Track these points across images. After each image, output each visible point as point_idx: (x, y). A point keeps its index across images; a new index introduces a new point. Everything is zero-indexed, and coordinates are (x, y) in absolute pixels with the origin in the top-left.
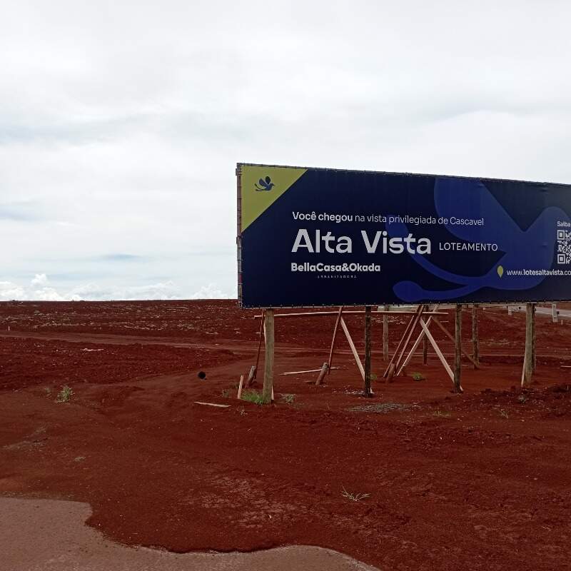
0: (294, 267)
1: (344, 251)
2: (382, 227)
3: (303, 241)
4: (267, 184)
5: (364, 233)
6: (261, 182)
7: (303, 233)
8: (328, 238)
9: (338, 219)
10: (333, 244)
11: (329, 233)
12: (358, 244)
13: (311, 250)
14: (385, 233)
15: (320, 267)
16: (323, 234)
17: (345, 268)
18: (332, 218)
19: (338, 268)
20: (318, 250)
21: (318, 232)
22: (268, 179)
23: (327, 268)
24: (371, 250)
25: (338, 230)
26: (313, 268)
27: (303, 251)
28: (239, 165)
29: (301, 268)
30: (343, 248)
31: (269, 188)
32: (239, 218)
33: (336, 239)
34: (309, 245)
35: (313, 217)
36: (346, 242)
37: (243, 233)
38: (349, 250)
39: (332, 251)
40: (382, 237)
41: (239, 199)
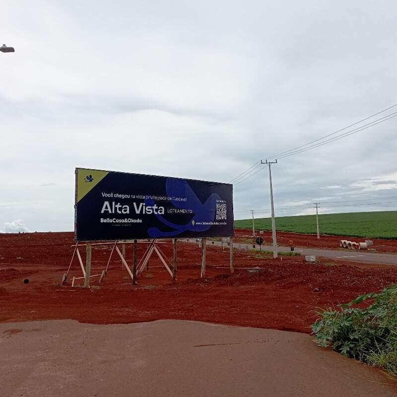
0: (102, 220)
1: (125, 213)
2: (143, 201)
3: (106, 208)
4: (90, 178)
5: (135, 204)
6: (87, 178)
7: (107, 203)
8: (118, 206)
9: (124, 197)
10: (120, 209)
11: (119, 204)
12: (132, 209)
13: (110, 212)
14: (144, 204)
15: (114, 220)
16: (116, 204)
17: (126, 221)
18: (120, 196)
19: (123, 221)
20: (113, 212)
21: (114, 203)
22: (91, 176)
23: (117, 221)
24: (138, 212)
25: (123, 202)
26: (111, 221)
27: (106, 212)
28: (77, 169)
29: (105, 221)
30: (125, 211)
31: (91, 181)
32: (76, 195)
33: (122, 206)
34: (109, 209)
35: (112, 195)
36: (126, 208)
37: (78, 203)
38: (128, 212)
39: (120, 212)
40: (143, 205)
41: (77, 186)
